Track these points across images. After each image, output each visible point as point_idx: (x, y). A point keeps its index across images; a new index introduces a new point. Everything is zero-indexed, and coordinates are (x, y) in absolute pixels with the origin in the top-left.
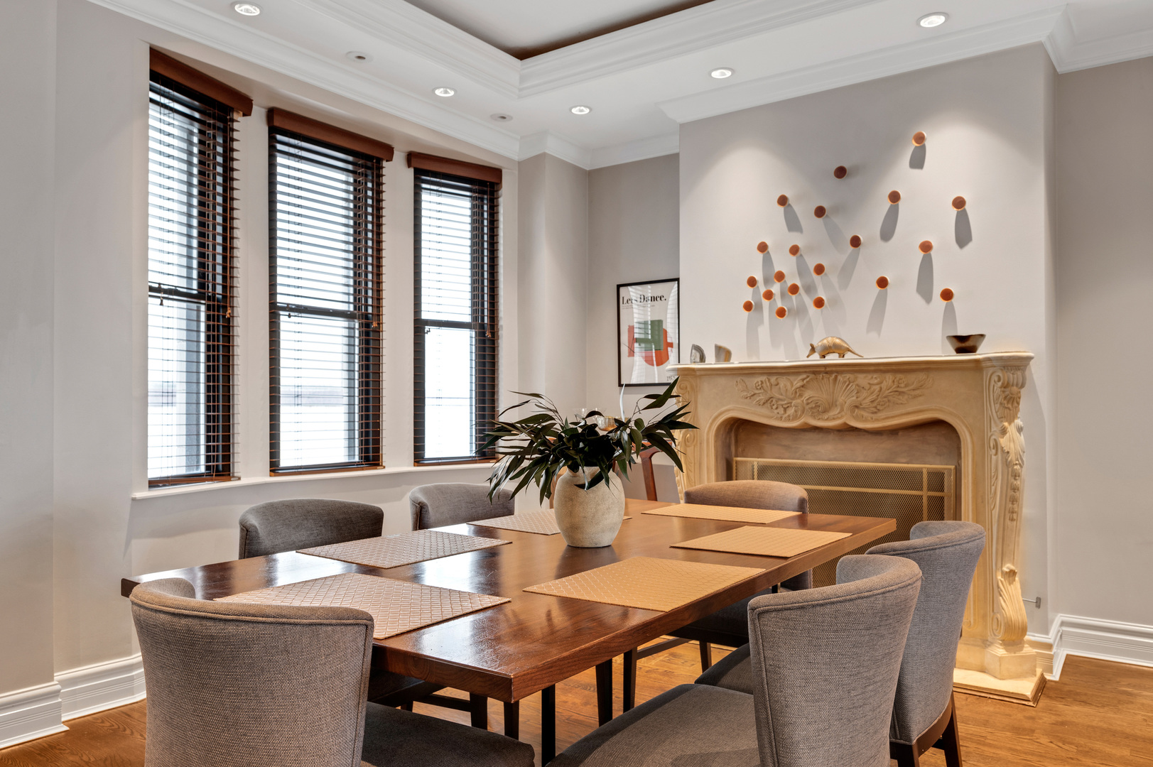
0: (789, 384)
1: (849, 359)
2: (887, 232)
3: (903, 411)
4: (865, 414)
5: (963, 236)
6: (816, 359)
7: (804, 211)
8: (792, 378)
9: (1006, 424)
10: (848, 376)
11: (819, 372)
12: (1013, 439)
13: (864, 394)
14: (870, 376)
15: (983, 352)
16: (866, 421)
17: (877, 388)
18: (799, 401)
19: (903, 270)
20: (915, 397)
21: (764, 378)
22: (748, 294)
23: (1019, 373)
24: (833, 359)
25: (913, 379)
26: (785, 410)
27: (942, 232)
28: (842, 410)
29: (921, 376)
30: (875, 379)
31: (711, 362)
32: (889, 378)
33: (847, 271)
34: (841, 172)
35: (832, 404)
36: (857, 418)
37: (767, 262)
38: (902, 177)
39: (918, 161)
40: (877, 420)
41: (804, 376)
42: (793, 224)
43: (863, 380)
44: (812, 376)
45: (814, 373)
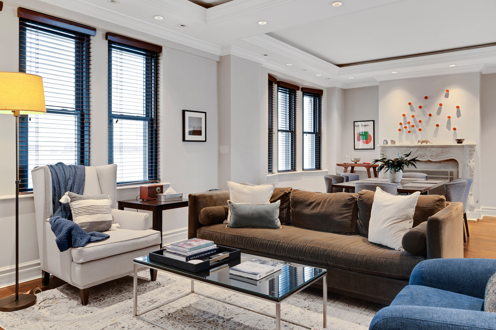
0: (413, 150)
1: (429, 144)
2: (439, 112)
3: (444, 157)
4: (434, 158)
5: (459, 115)
6: (420, 144)
7: (416, 107)
8: (414, 149)
9: (470, 160)
10: (429, 148)
11: (422, 147)
12: (472, 164)
13: (434, 153)
14: (435, 148)
15: (464, 143)
16: (434, 159)
17: (437, 151)
18: (416, 154)
19: (443, 122)
20: (447, 153)
21: (406, 149)
22: (399, 127)
23: (473, 148)
24: (424, 144)
25: (446, 149)
26: (412, 156)
27: (453, 114)
28: (428, 157)
29: (449, 149)
30: (437, 149)
31: (390, 144)
32: (440, 149)
33: (428, 122)
34: (426, 98)
35: (426, 155)
36: (432, 159)
37: (405, 119)
38: (442, 99)
39: (447, 96)
40: (437, 159)
41: (418, 148)
42: (412, 109)
43: (433, 149)
44: (419, 148)
45: (420, 147)
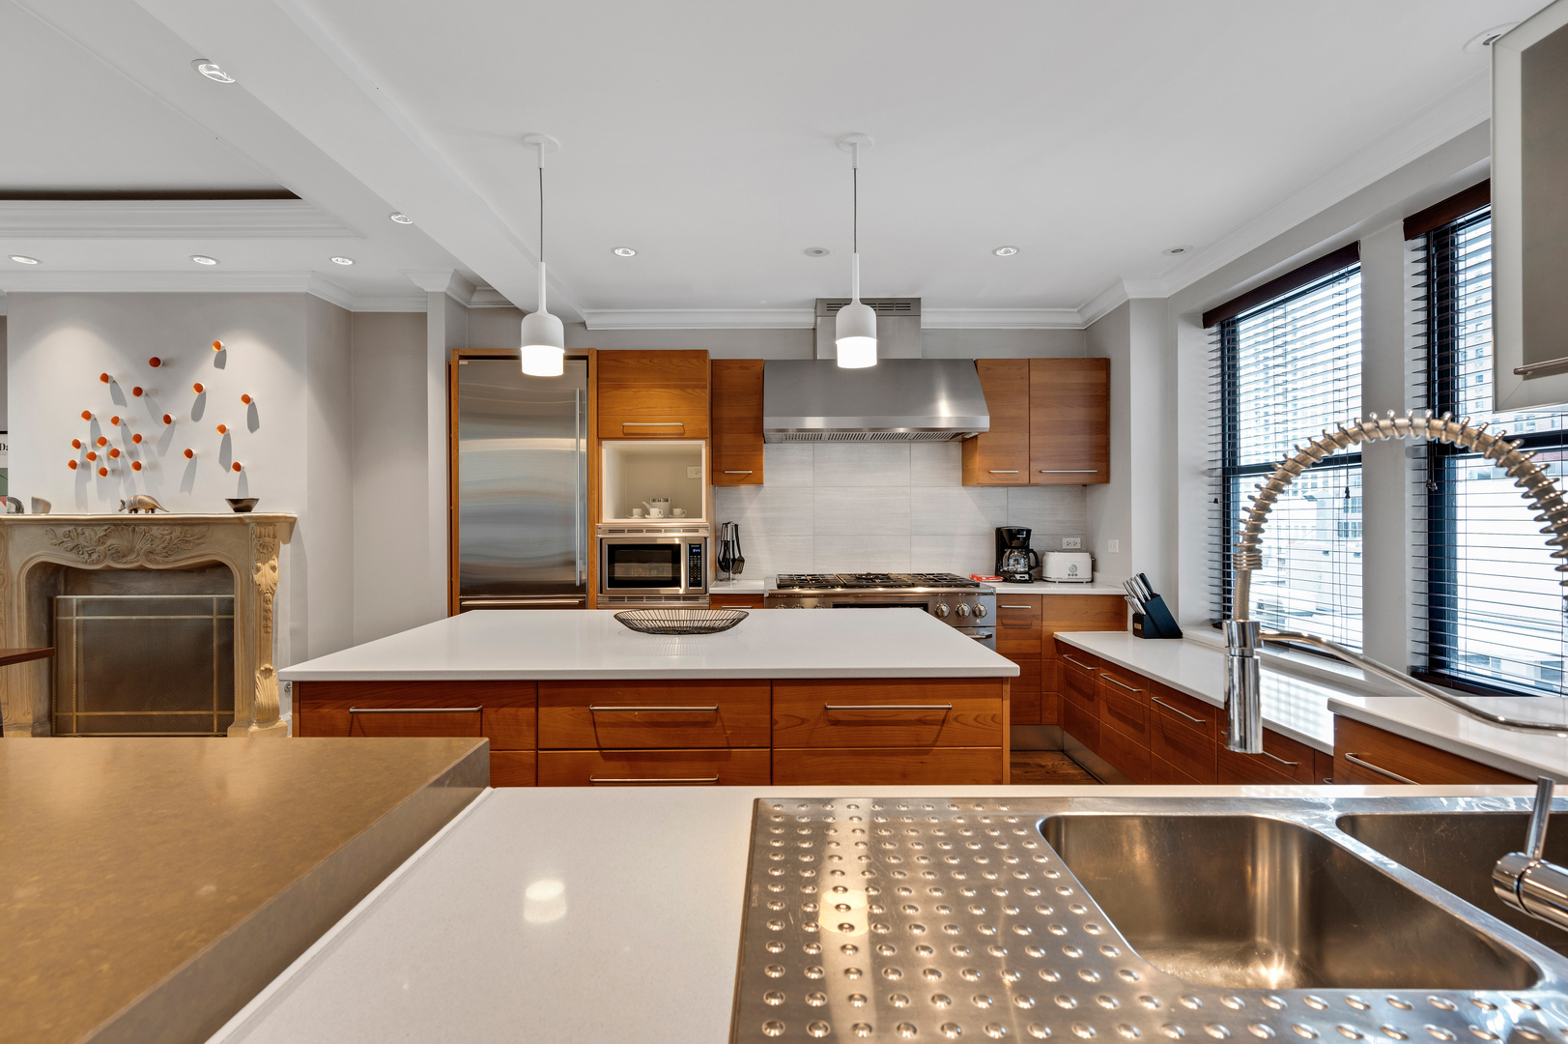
0: (92, 533)
2: (197, 413)
3: (189, 556)
4: (158, 558)
5: (253, 423)
7: (127, 390)
8: (96, 529)
9: (259, 564)
10: (143, 528)
11: (120, 525)
12: (264, 575)
13: (157, 542)
14: (162, 528)
15: (257, 511)
16: (158, 563)
17: (168, 537)
18: (101, 548)
19: (207, 444)
20: (198, 544)
21: (70, 528)
22: (77, 456)
23: (271, 528)
25: (196, 530)
26: (90, 555)
27: (236, 419)
28: (138, 555)
29: (203, 529)
30: (165, 530)
31: (28, 513)
32: (177, 531)
33: (164, 443)
34: (155, 362)
35: (131, 550)
36: (150, 561)
37: (95, 427)
38: (207, 373)
39: (220, 362)
40: (167, 562)
41: (106, 527)
42: (118, 398)
43: (156, 531)
44: (113, 527)
45: (115, 525)
